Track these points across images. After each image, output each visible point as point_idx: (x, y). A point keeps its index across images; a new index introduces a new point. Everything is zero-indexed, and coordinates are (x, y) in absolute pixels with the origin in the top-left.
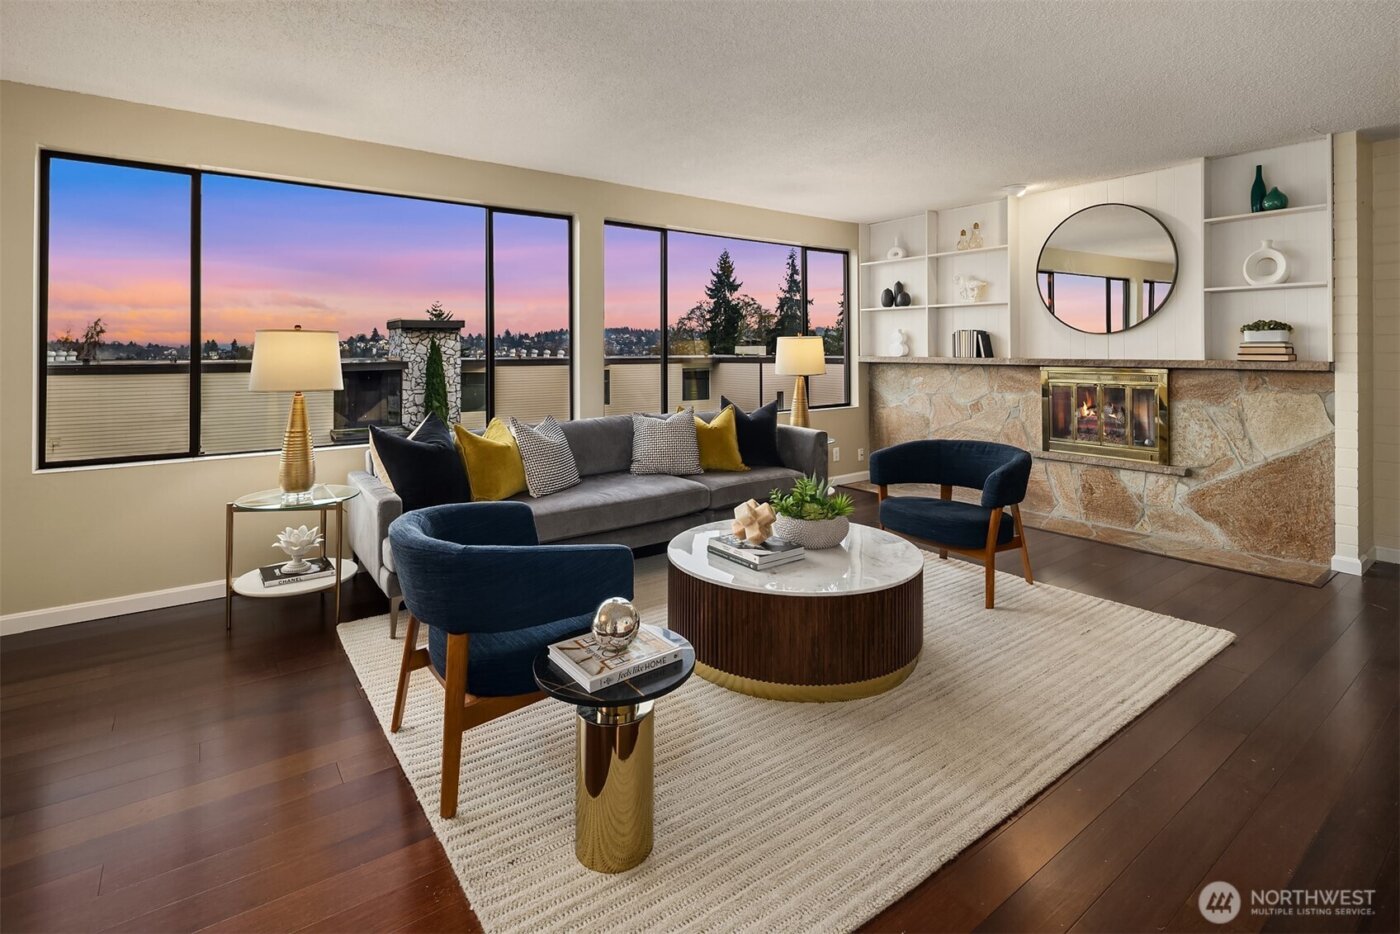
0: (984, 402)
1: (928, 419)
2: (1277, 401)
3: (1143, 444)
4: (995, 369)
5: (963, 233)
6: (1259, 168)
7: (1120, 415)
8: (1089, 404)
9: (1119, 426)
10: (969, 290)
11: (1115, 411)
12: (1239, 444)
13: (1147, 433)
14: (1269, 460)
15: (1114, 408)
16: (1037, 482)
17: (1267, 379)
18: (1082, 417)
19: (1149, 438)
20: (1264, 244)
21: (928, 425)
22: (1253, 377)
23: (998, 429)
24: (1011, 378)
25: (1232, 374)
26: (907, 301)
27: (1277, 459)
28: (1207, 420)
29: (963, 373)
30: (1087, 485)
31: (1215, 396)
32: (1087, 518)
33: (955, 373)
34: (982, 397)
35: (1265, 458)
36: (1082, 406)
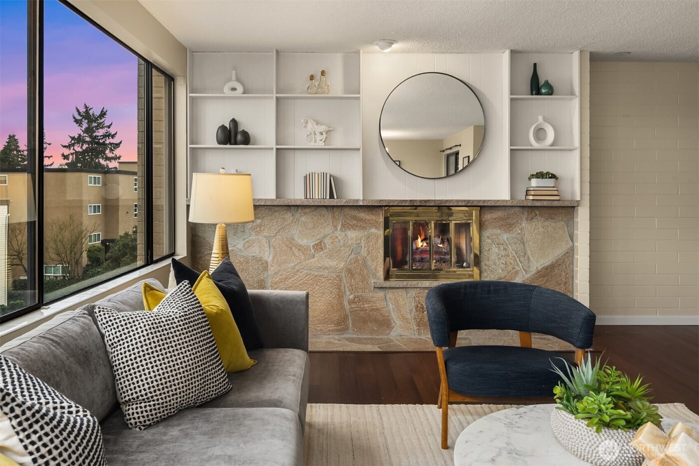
0: (327, 241)
1: (267, 263)
2: (543, 228)
3: (462, 267)
4: (339, 210)
5: (312, 78)
6: (535, 65)
7: (446, 244)
8: (423, 237)
9: (446, 254)
10: (318, 133)
11: (443, 242)
12: (522, 259)
13: (465, 257)
14: (539, 269)
15: (442, 239)
16: (377, 309)
17: (537, 213)
18: (417, 249)
19: (466, 262)
20: (540, 118)
21: (266, 268)
22: (530, 211)
23: (342, 265)
24: (355, 218)
25: (518, 209)
26: (246, 139)
27: (544, 268)
28: (503, 244)
29: (305, 213)
30: (419, 305)
31: (508, 226)
32: (419, 334)
33: (297, 215)
34: (325, 237)
35: (537, 268)
36: (417, 239)
